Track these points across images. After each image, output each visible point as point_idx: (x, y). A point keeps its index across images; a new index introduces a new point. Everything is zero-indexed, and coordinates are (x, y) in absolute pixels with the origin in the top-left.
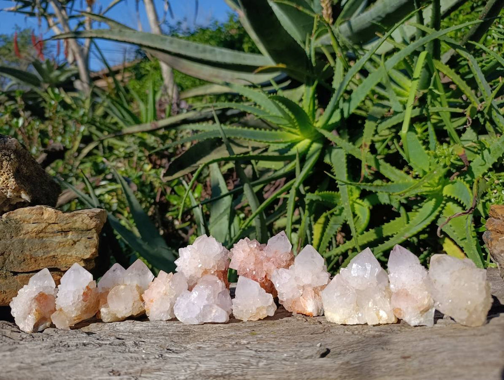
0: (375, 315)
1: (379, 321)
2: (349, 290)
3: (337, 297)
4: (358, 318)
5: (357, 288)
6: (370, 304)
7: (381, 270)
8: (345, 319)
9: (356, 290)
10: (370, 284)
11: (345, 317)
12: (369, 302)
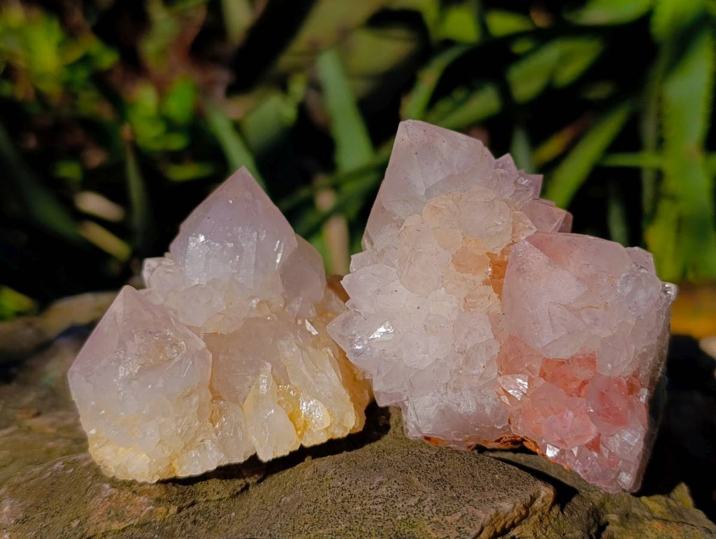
0: (283, 419)
1: (301, 436)
2: (174, 344)
3: (129, 380)
4: (222, 445)
5: (211, 331)
6: (264, 384)
7: (296, 245)
8: (171, 459)
9: (207, 338)
10: (259, 304)
11: (167, 453)
12: (257, 374)
